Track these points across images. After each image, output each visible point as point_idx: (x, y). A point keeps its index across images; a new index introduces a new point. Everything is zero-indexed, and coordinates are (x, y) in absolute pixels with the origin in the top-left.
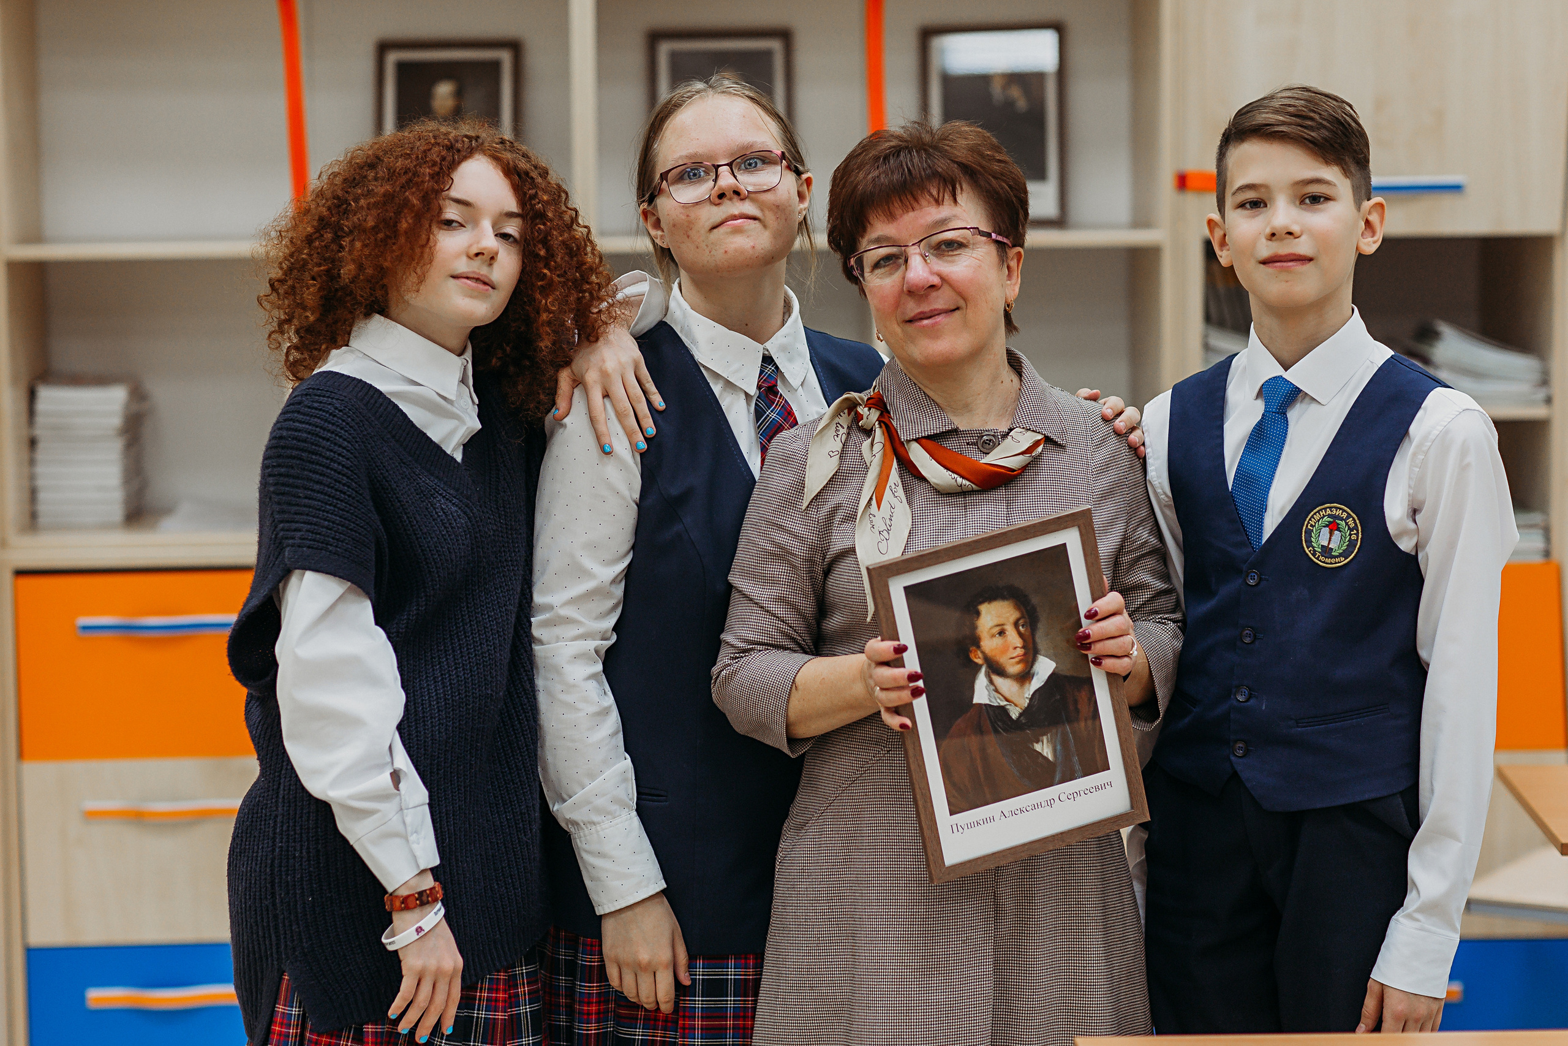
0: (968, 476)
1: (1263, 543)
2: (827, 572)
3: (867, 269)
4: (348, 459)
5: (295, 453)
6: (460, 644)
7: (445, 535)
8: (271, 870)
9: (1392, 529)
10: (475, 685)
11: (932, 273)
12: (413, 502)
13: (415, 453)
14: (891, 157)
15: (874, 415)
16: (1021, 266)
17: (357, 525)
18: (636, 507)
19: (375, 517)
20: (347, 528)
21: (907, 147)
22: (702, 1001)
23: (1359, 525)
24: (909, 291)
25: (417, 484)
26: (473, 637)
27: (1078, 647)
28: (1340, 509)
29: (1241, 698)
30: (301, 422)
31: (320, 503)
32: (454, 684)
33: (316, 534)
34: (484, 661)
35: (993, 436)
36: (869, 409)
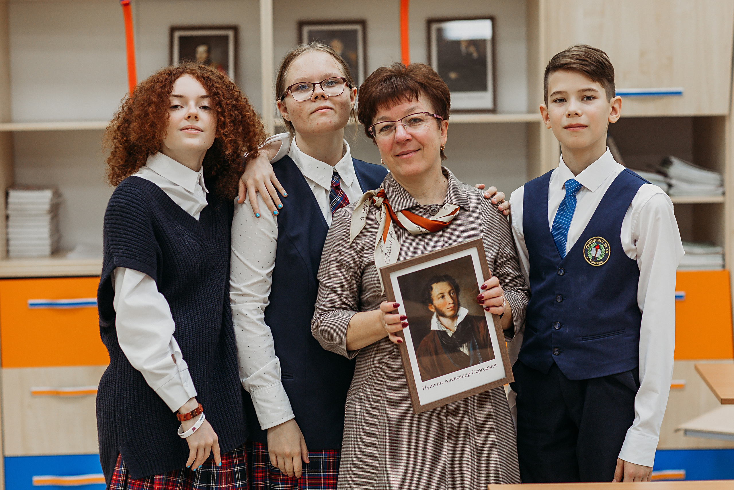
0: (425, 227)
1: (566, 255)
2: (362, 273)
3: (377, 132)
4: (144, 217)
5: (119, 213)
6: (199, 304)
7: (189, 253)
8: (114, 405)
9: (625, 248)
10: (207, 322)
11: (408, 134)
12: (174, 238)
13: (175, 215)
14: (388, 81)
15: (381, 200)
16: (447, 129)
17: (149, 247)
18: (276, 241)
19: (156, 243)
20: (144, 248)
21: (395, 76)
22: (309, 471)
23: (609, 246)
24: (397, 142)
25: (176, 229)
26: (205, 301)
27: (478, 302)
28: (601, 239)
29: (556, 328)
30: (122, 199)
31: (131, 237)
32: (196, 321)
33: (130, 251)
34: (210, 312)
35: (436, 207)
36: (379, 198)
